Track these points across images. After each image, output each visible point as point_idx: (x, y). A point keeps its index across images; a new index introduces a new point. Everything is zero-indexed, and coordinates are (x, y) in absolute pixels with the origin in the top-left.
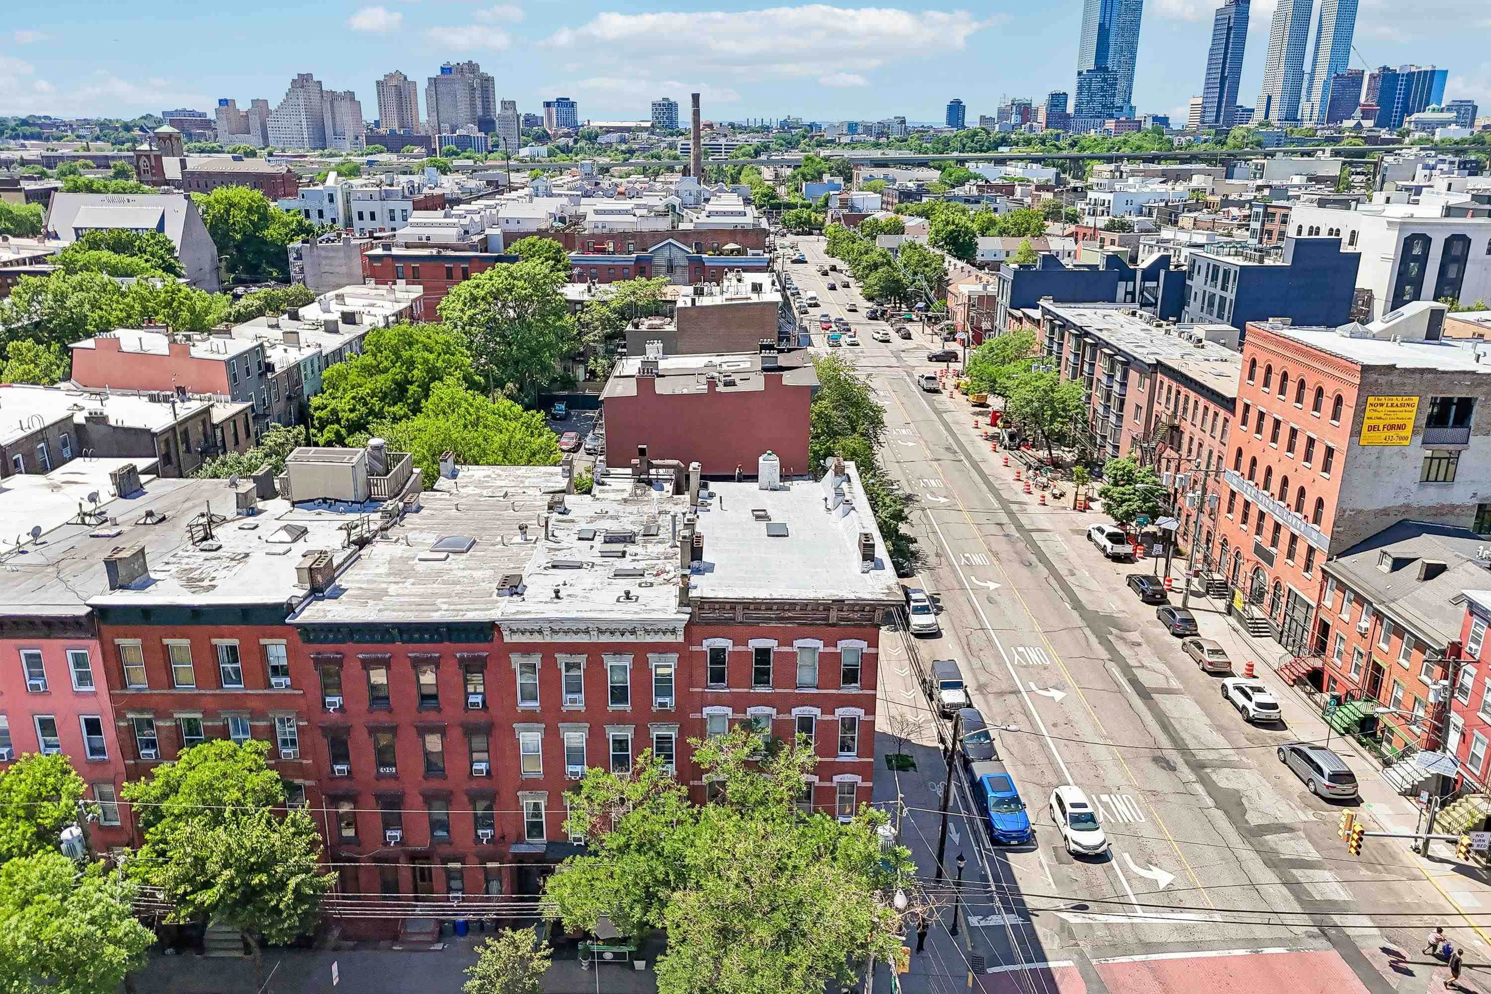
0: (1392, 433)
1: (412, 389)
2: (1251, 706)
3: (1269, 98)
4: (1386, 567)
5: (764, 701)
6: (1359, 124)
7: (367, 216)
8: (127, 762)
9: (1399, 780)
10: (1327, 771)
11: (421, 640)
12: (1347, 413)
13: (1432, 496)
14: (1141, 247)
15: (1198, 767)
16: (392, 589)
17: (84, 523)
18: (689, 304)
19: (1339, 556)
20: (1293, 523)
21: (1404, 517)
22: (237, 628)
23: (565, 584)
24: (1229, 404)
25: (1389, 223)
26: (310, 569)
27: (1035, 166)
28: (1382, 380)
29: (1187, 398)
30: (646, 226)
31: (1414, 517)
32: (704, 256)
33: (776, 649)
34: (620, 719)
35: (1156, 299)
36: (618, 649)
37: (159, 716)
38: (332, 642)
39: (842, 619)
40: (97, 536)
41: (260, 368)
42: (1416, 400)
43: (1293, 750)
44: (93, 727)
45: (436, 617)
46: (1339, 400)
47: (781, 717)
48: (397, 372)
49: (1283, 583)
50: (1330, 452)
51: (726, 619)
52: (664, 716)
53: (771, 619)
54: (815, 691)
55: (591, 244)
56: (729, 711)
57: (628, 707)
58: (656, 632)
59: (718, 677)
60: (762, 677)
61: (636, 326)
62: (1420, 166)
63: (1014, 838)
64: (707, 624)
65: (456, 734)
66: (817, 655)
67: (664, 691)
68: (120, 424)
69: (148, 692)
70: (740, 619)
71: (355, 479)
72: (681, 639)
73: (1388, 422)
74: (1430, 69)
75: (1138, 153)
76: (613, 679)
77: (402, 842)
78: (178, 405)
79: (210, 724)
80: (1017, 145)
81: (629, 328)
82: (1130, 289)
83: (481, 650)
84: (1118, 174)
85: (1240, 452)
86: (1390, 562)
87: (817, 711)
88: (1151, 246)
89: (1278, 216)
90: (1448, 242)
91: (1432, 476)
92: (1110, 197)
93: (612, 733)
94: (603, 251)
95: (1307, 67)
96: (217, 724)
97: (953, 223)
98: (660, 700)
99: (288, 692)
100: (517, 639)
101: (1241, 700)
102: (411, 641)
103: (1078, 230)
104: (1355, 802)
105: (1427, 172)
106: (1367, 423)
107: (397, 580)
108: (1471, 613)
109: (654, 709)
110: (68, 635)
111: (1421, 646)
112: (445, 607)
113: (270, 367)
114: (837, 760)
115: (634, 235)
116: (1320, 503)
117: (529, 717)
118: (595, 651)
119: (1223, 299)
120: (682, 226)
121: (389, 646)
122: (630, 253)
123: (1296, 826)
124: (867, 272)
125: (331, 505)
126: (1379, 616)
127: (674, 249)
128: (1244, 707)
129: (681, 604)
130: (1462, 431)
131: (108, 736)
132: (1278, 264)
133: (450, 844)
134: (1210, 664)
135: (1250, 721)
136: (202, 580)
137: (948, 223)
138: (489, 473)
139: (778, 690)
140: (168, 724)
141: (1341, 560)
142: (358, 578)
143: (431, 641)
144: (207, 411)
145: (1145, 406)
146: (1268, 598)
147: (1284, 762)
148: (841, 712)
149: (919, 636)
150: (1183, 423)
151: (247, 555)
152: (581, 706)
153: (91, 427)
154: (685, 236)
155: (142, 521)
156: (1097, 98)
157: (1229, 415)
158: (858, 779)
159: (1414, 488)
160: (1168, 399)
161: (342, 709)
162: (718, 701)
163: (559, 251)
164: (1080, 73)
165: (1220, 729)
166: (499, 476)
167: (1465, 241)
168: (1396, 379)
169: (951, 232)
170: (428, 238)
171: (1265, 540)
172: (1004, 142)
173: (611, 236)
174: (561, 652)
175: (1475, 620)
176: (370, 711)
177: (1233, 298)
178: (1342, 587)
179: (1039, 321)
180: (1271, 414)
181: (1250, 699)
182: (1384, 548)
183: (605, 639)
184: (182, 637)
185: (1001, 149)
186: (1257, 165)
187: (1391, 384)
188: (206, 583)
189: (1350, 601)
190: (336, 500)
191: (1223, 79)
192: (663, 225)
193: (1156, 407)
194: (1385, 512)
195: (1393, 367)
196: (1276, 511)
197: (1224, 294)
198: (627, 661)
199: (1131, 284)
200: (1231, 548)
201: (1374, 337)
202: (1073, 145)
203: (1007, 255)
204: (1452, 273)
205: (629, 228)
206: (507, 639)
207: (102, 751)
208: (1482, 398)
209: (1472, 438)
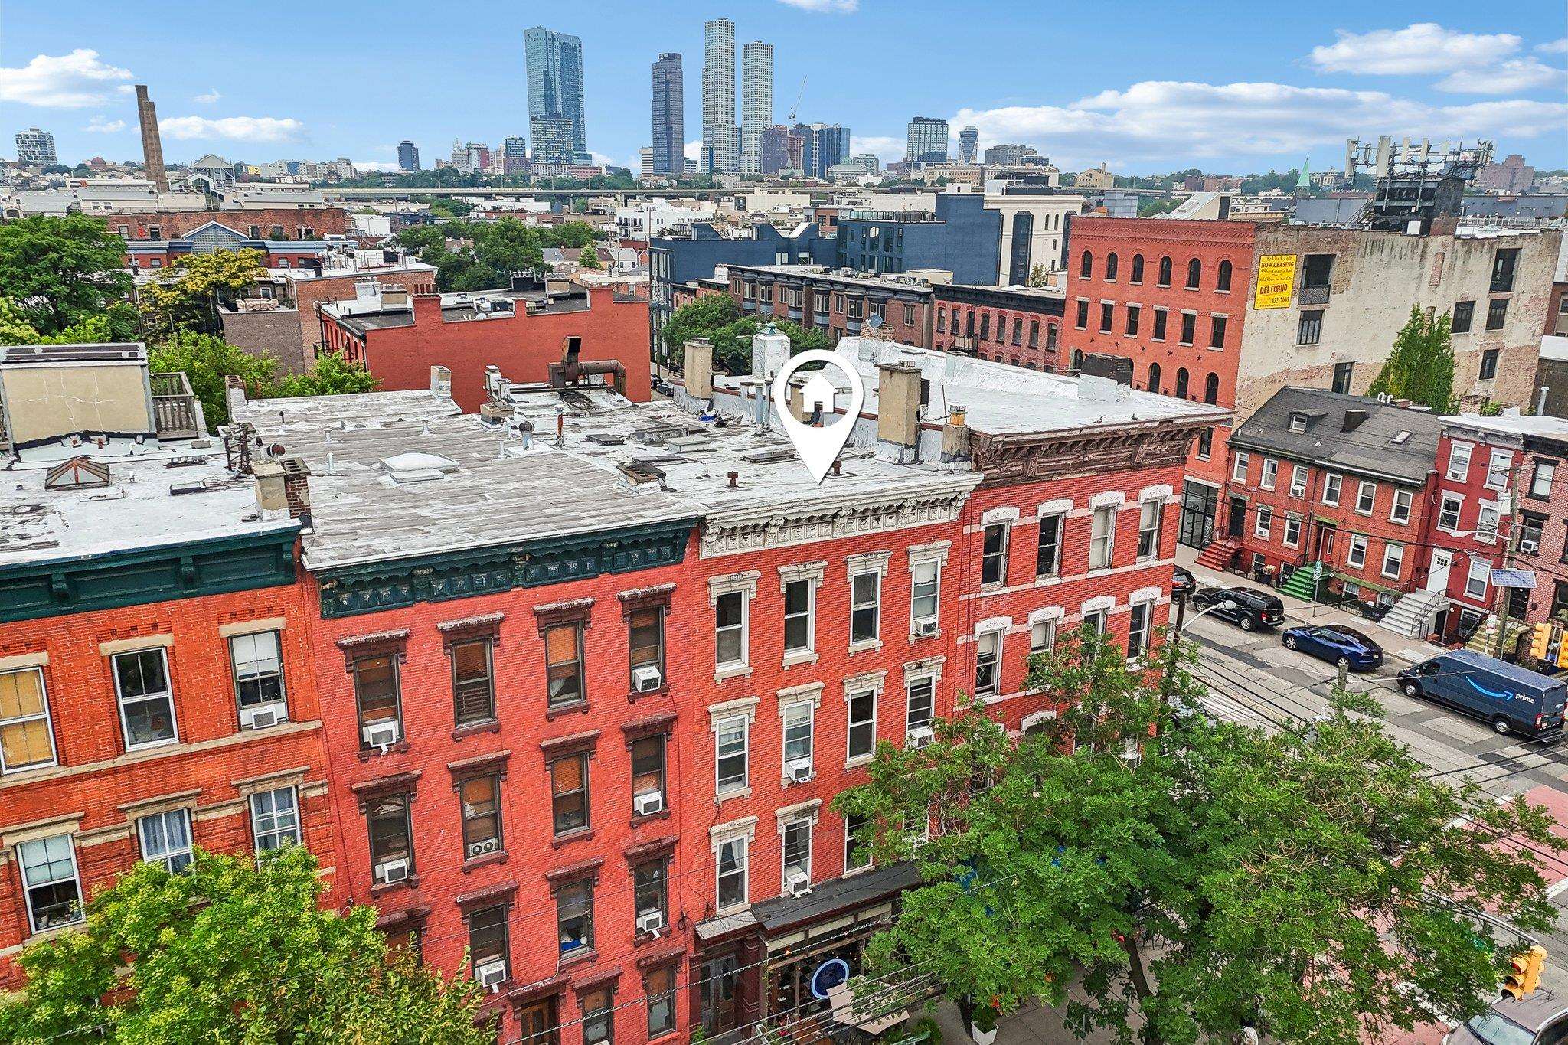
0: (1277, 295)
4: (1299, 429)
5: (1051, 597)
6: (792, 173)
11: (564, 576)
13: (1304, 358)
21: (1286, 383)
24: (1056, 307)
26: (286, 478)
27: (527, 200)
28: (1271, 238)
29: (986, 318)
31: (1290, 383)
33: (1066, 513)
34: (866, 662)
36: (869, 545)
39: (1150, 456)
42: (1294, 258)
46: (1226, 266)
47: (1068, 619)
50: (1220, 323)
51: (1017, 473)
52: (926, 648)
53: (1066, 467)
54: (1109, 571)
56: (1007, 622)
57: (876, 641)
58: (925, 508)
59: (992, 569)
60: (1045, 562)
64: (988, 486)
65: (611, 749)
66: (1114, 517)
67: (924, 608)
70: (1031, 472)
71: (146, 393)
72: (954, 516)
73: (1276, 283)
74: (835, 126)
76: (858, 599)
82: (785, 260)
83: (660, 579)
86: (1303, 422)
87: (1109, 601)
90: (1016, 219)
91: (1303, 341)
93: (852, 692)
99: (285, 729)
100: (724, 548)
102: (547, 579)
106: (1260, 284)
108: (1448, 439)
109: (912, 638)
115: (157, 216)
116: (1212, 379)
117: (733, 688)
118: (836, 552)
120: (225, 207)
121: (504, 598)
122: (155, 240)
125: (100, 443)
126: (1320, 472)
130: (1324, 288)
133: (594, 958)
139: (1066, 579)
141: (1246, 433)
143: (583, 574)
148: (1138, 597)
154: (232, 216)
157: (1056, 319)
159: (1292, 351)
160: (954, 325)
161: (402, 748)
162: (995, 611)
164: (533, 119)
168: (1280, 237)
173: (122, 218)
174: (781, 563)
175: (1455, 444)
176: (455, 733)
177: (901, 256)
178: (1258, 458)
179: (727, 286)
184: (29, 647)
187: (1276, 243)
189: (1271, 469)
190: (110, 435)
191: (668, 130)
192: (198, 204)
194: (1271, 380)
195: (1278, 224)
198: (880, 565)
199: (786, 255)
205: (146, 208)
206: (705, 553)
208: (1339, 255)
209: (1331, 296)
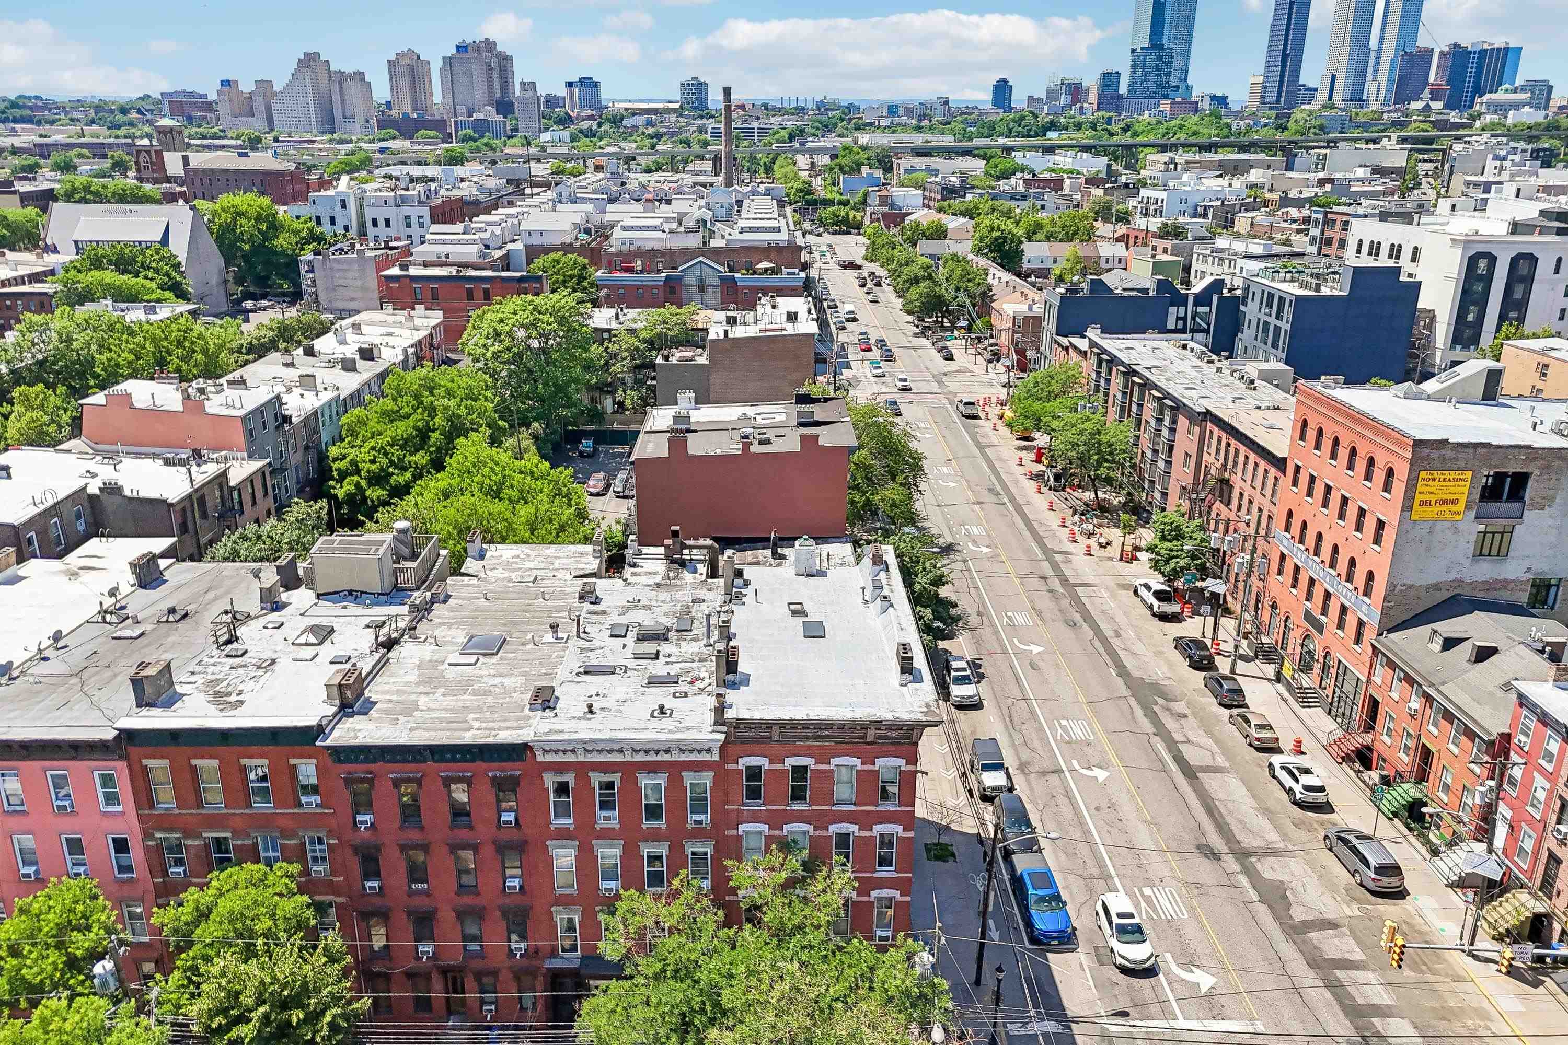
0: (1444, 508)
1: (435, 436)
2: (1297, 788)
3: (1334, 77)
4: (1436, 646)
5: (800, 818)
6: (1428, 105)
7: (381, 223)
8: (156, 880)
9: (1447, 870)
10: (1373, 862)
11: (453, 761)
12: (1399, 487)
13: (1485, 571)
14: (1195, 256)
15: (1243, 855)
16: (423, 701)
17: (105, 622)
18: (722, 336)
19: (1390, 631)
20: (1344, 594)
21: (1456, 592)
22: (265, 748)
23: (598, 695)
24: (1280, 463)
25: (1453, 240)
26: (340, 685)
27: (1085, 155)
28: (1435, 454)
29: (1237, 452)
30: (676, 243)
31: (1466, 592)
32: (737, 275)
33: (812, 767)
34: (654, 836)
35: (1209, 325)
36: (652, 768)
37: (187, 834)
38: (362, 762)
39: (880, 737)
40: (119, 638)
41: (277, 420)
42: (1469, 474)
43: (1339, 838)
44: (121, 846)
45: (468, 738)
46: (1390, 473)
47: (818, 833)
48: (418, 418)
49: (1332, 653)
50: (1381, 525)
51: (762, 738)
52: (699, 833)
53: (807, 738)
54: (853, 808)
55: (618, 263)
56: (764, 828)
57: (662, 824)
58: (691, 751)
59: (754, 793)
60: (798, 795)
61: (666, 358)
62: (1490, 157)
63: (1054, 938)
64: (742, 743)
65: (488, 851)
66: (854, 773)
67: (699, 808)
68: (135, 494)
69: (177, 811)
70: (776, 738)
71: (381, 572)
72: (716, 758)
73: (1440, 497)
74: (1503, 46)
75: (1193, 140)
76: (648, 797)
77: (436, 956)
78: (194, 469)
79: (239, 842)
80: (1067, 129)
81: (659, 360)
82: (1182, 314)
83: (514, 769)
84: (1172, 166)
85: (1290, 514)
86: (1441, 641)
87: (854, 828)
88: (1205, 256)
89: (1338, 222)
90: (1514, 261)
91: (1486, 551)
92: (1162, 195)
93: (646, 850)
94: (630, 270)
95: (1373, 43)
96: (246, 842)
97: (999, 229)
98: (696, 817)
99: (319, 811)
100: (550, 758)
101: (1288, 782)
102: (443, 760)
103: (1130, 232)
104: (1400, 894)
105: (1498, 163)
106: (1418, 498)
107: (426, 690)
108: (1521, 705)
109: (689, 827)
110: (96, 756)
111: (1470, 734)
112: (476, 725)
113: (287, 419)
114: (875, 875)
115: (663, 253)
116: (1370, 576)
117: (563, 835)
118: (630, 770)
119: (1277, 329)
120: (714, 243)
121: (421, 766)
122: (659, 271)
123: (1341, 922)
124: (907, 285)
125: (357, 597)
126: (1428, 698)
127: (704, 267)
128: (1291, 789)
129: (716, 723)
130: (1516, 505)
131: (136, 855)
132: (1335, 293)
133: (483, 958)
134: (1257, 739)
135: (1297, 803)
136: (229, 694)
137: (992, 229)
138: (518, 552)
139: (814, 807)
140: (197, 843)
141: (1392, 636)
142: (387, 687)
143: (463, 761)
144: (224, 474)
145: (1194, 454)
146: (1317, 667)
147: (1330, 850)
148: (878, 829)
149: (960, 707)
150: (1233, 477)
151: (273, 662)
152: (615, 824)
153: (105, 498)
154: (716, 254)
155: (164, 619)
156: (1152, 78)
157: (1279, 474)
158: (896, 894)
159: (1467, 563)
160: (1218, 451)
161: (373, 827)
162: (755, 818)
163: (584, 267)
164: (1133, 51)
165: (1267, 812)
166: (528, 556)
167: (1532, 260)
168: (1449, 453)
169: (996, 239)
170: (447, 256)
171: (1315, 607)
172: (1053, 126)
173: (639, 253)
174: (593, 770)
175: (1525, 712)
176: (401, 828)
177: (1288, 327)
178: (1392, 665)
179: (1086, 352)
180: (1321, 479)
181: (1297, 781)
182: (1435, 626)
183: (639, 758)
184: (211, 757)
185: (1050, 134)
186: (1319, 155)
187: (1443, 459)
188: (233, 698)
189: (1400, 680)
190: (362, 592)
191: (1285, 57)
192: (694, 242)
193: (1205, 455)
194: (1437, 587)
195: (1445, 442)
196: (1327, 580)
197: (1278, 323)
198: (662, 780)
199: (1182, 309)
200: (1281, 610)
201: (1429, 398)
202: (1126, 129)
203: (1055, 262)
204: (1518, 294)
205: (658, 246)
206: (540, 759)
207: (129, 869)
208: (1537, 472)
209: (1526, 513)
